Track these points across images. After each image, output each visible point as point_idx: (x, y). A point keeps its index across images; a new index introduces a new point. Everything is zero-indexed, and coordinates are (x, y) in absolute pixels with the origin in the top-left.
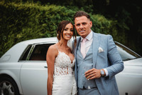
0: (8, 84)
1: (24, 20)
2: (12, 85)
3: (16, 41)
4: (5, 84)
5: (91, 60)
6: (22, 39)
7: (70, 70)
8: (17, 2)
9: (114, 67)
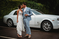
1: (15, 5)
5: (26, 13)
7: (22, 15)
9: (31, 14)
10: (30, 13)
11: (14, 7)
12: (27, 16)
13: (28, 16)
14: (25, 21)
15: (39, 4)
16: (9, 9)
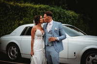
0: (14, 48)
1: (24, 13)
2: (17, 48)
3: (20, 25)
4: (12, 48)
6: (23, 24)
8: (20, 3)
10: (60, 35)
11: (21, 19)
12: (54, 42)
13: (57, 40)
14: (49, 52)
15: (70, 13)
16: (11, 23)
